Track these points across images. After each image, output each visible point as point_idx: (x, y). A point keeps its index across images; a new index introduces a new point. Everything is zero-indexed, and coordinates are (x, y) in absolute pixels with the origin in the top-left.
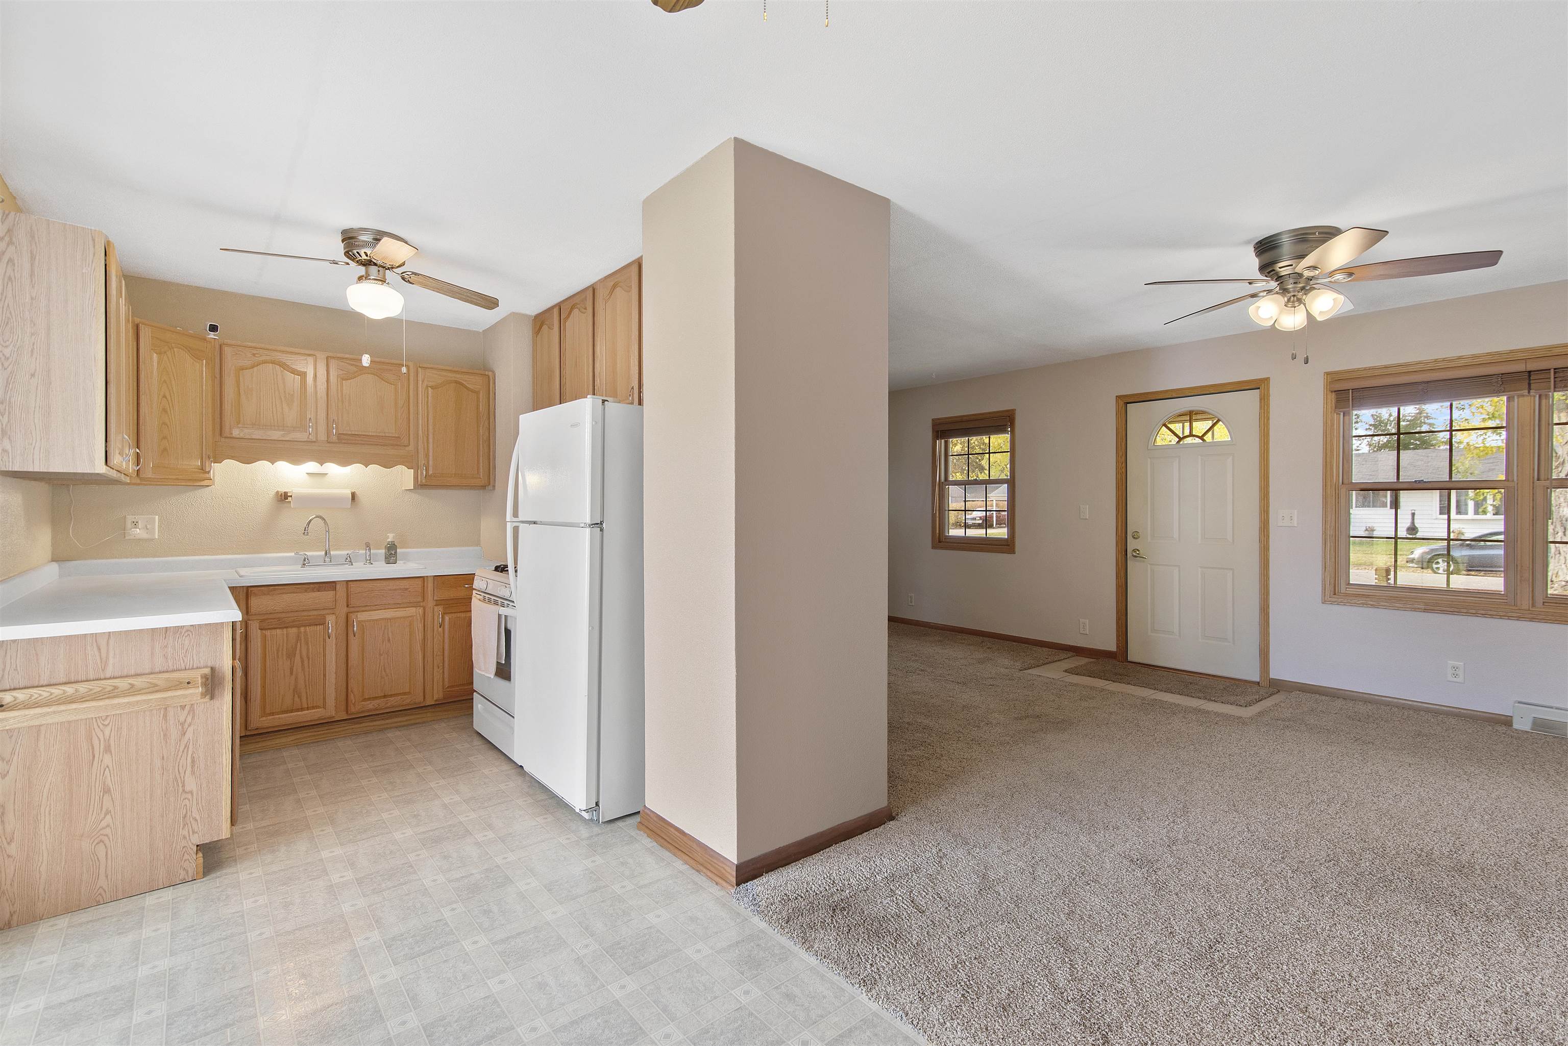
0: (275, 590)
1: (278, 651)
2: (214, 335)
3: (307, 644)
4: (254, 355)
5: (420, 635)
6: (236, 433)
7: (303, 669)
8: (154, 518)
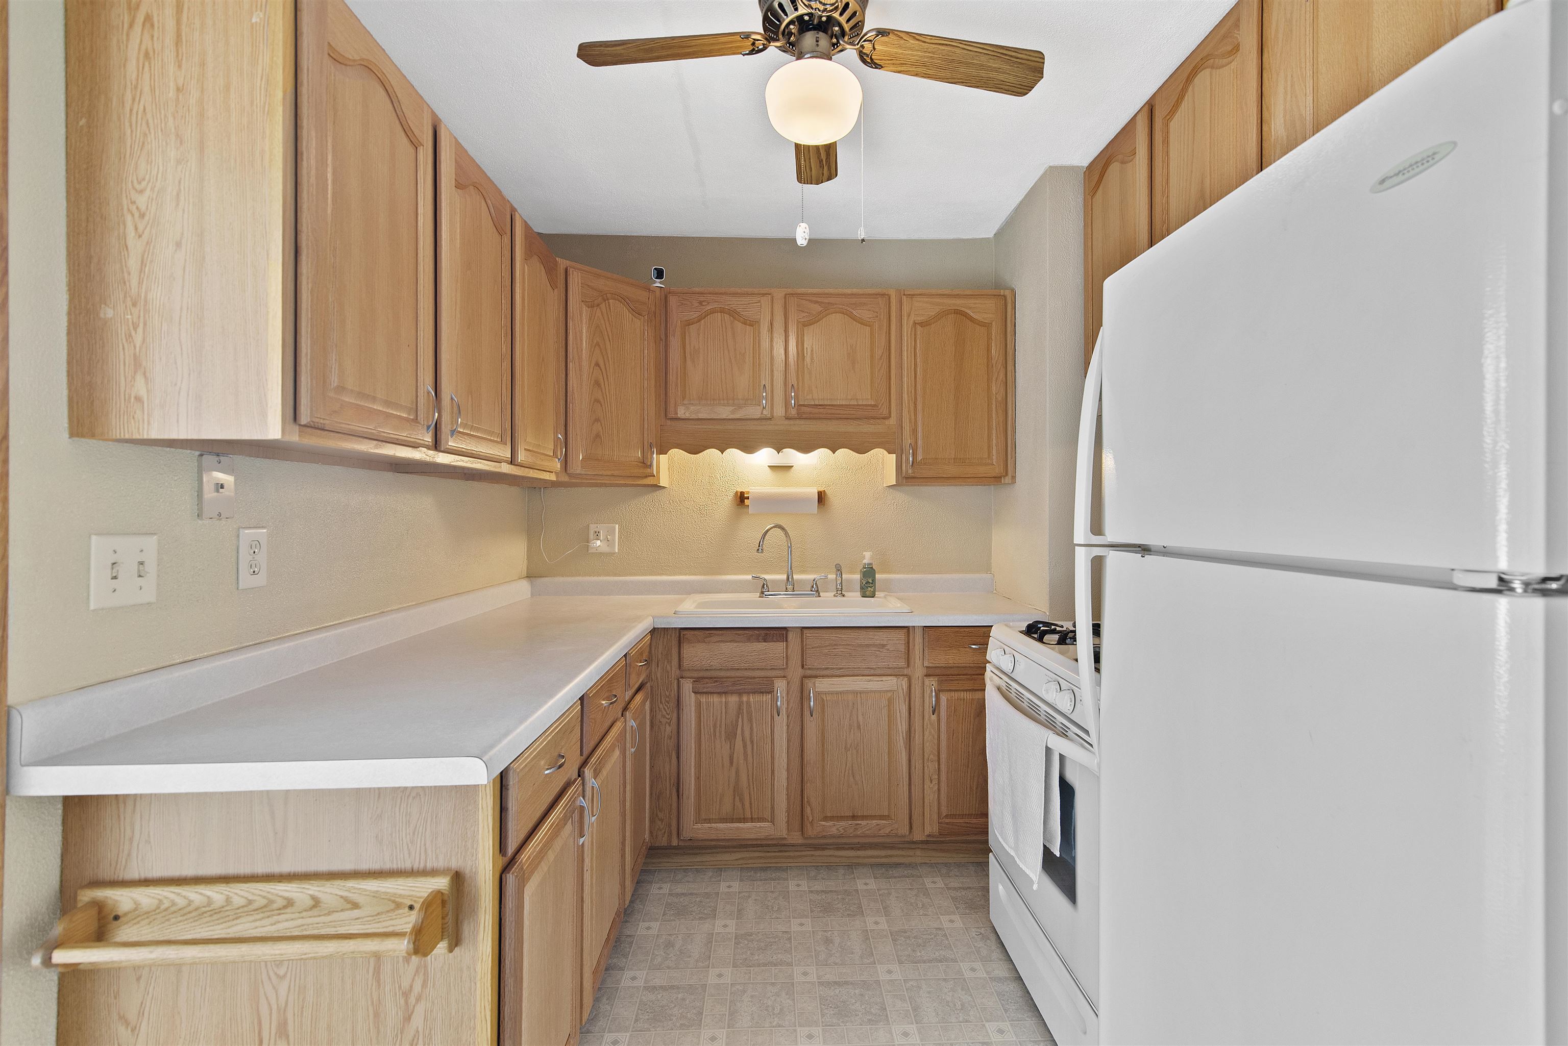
0: (710, 636)
1: (715, 726)
2: (660, 283)
3: (750, 720)
5: (904, 724)
6: (682, 412)
7: (746, 758)
8: (615, 526)
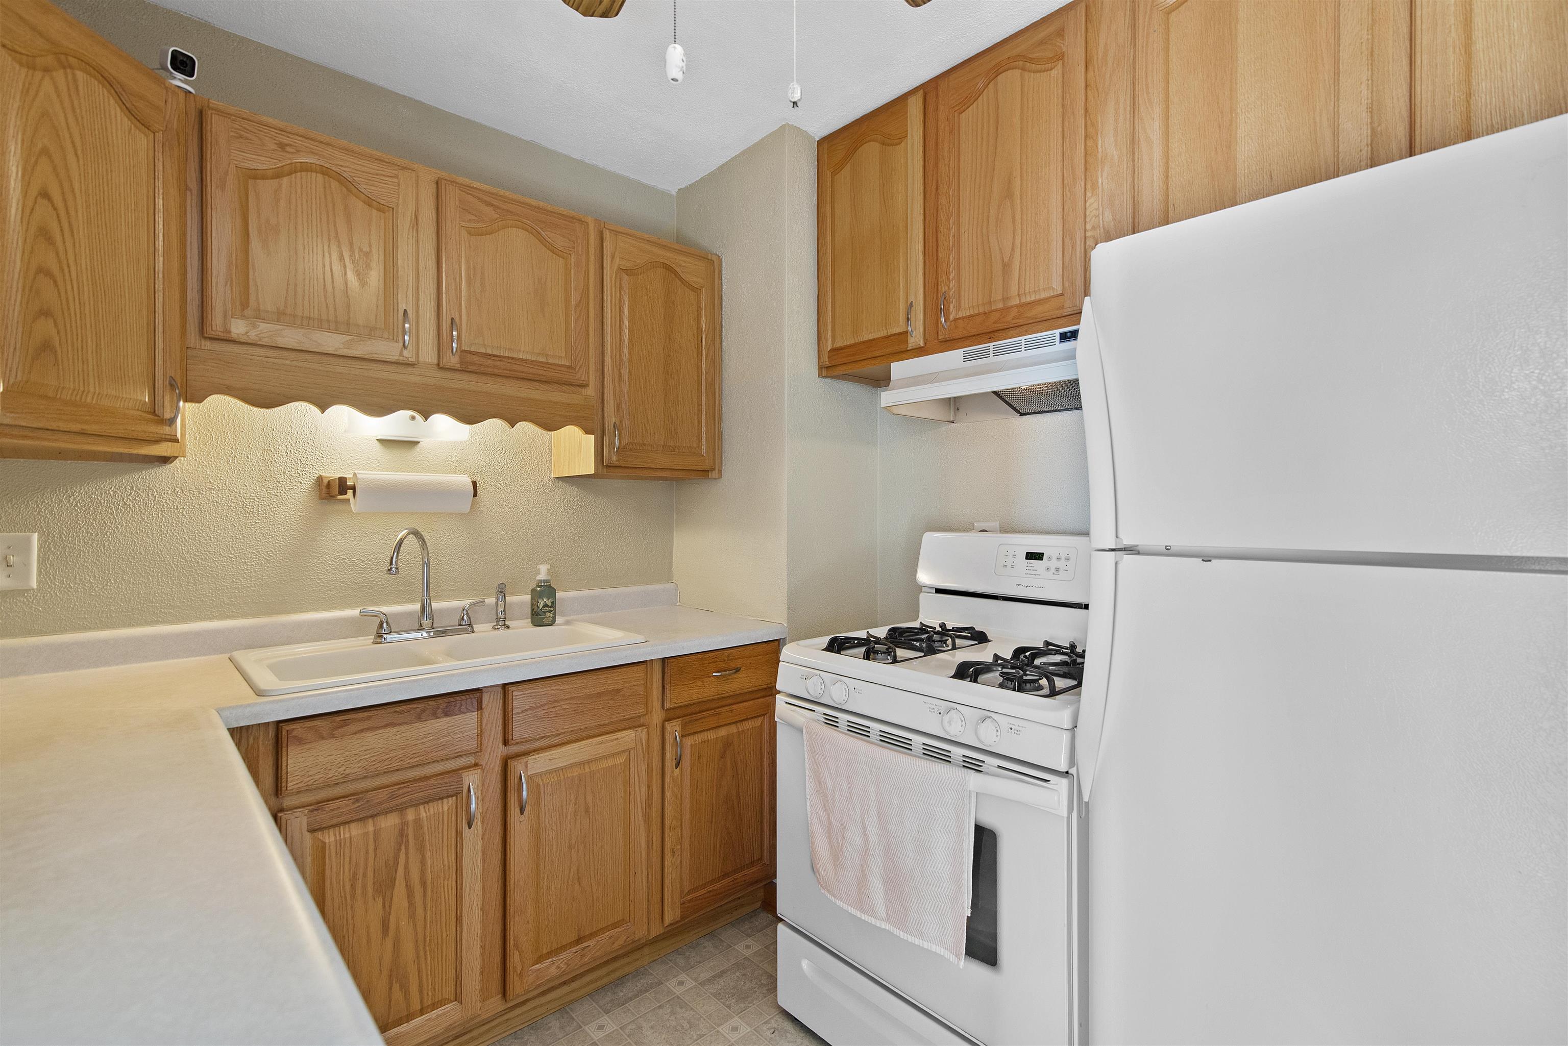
0: (345, 723)
1: (354, 879)
2: (186, 82)
3: (421, 849)
4: (282, 146)
6: (238, 328)
7: (412, 915)
8: (28, 541)
